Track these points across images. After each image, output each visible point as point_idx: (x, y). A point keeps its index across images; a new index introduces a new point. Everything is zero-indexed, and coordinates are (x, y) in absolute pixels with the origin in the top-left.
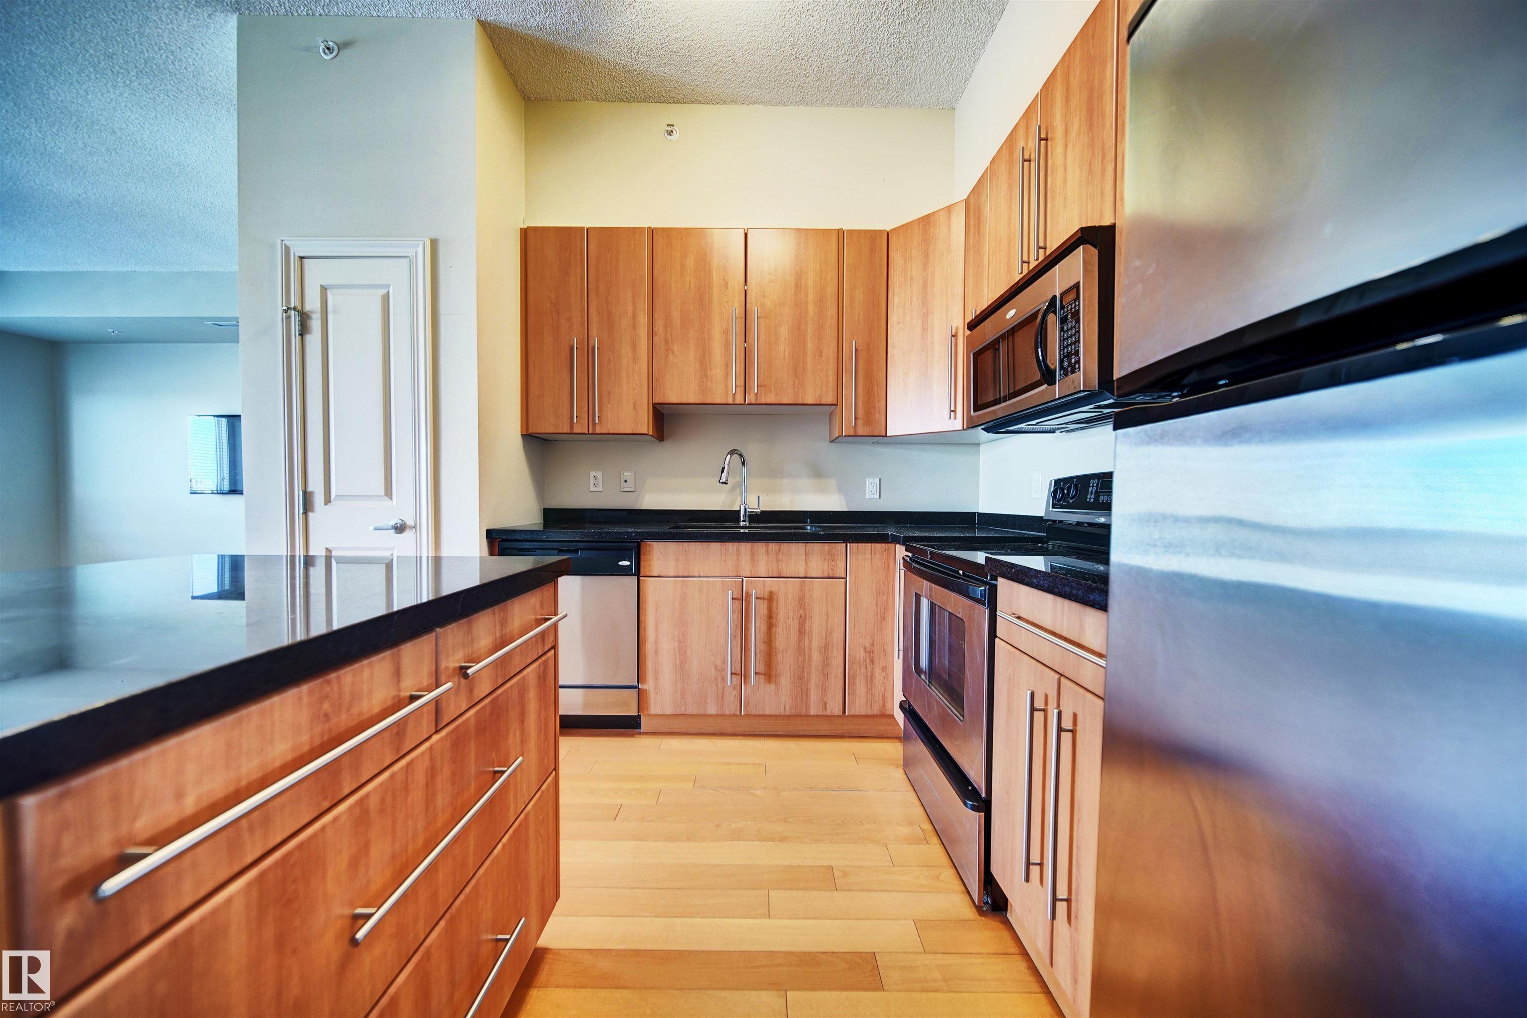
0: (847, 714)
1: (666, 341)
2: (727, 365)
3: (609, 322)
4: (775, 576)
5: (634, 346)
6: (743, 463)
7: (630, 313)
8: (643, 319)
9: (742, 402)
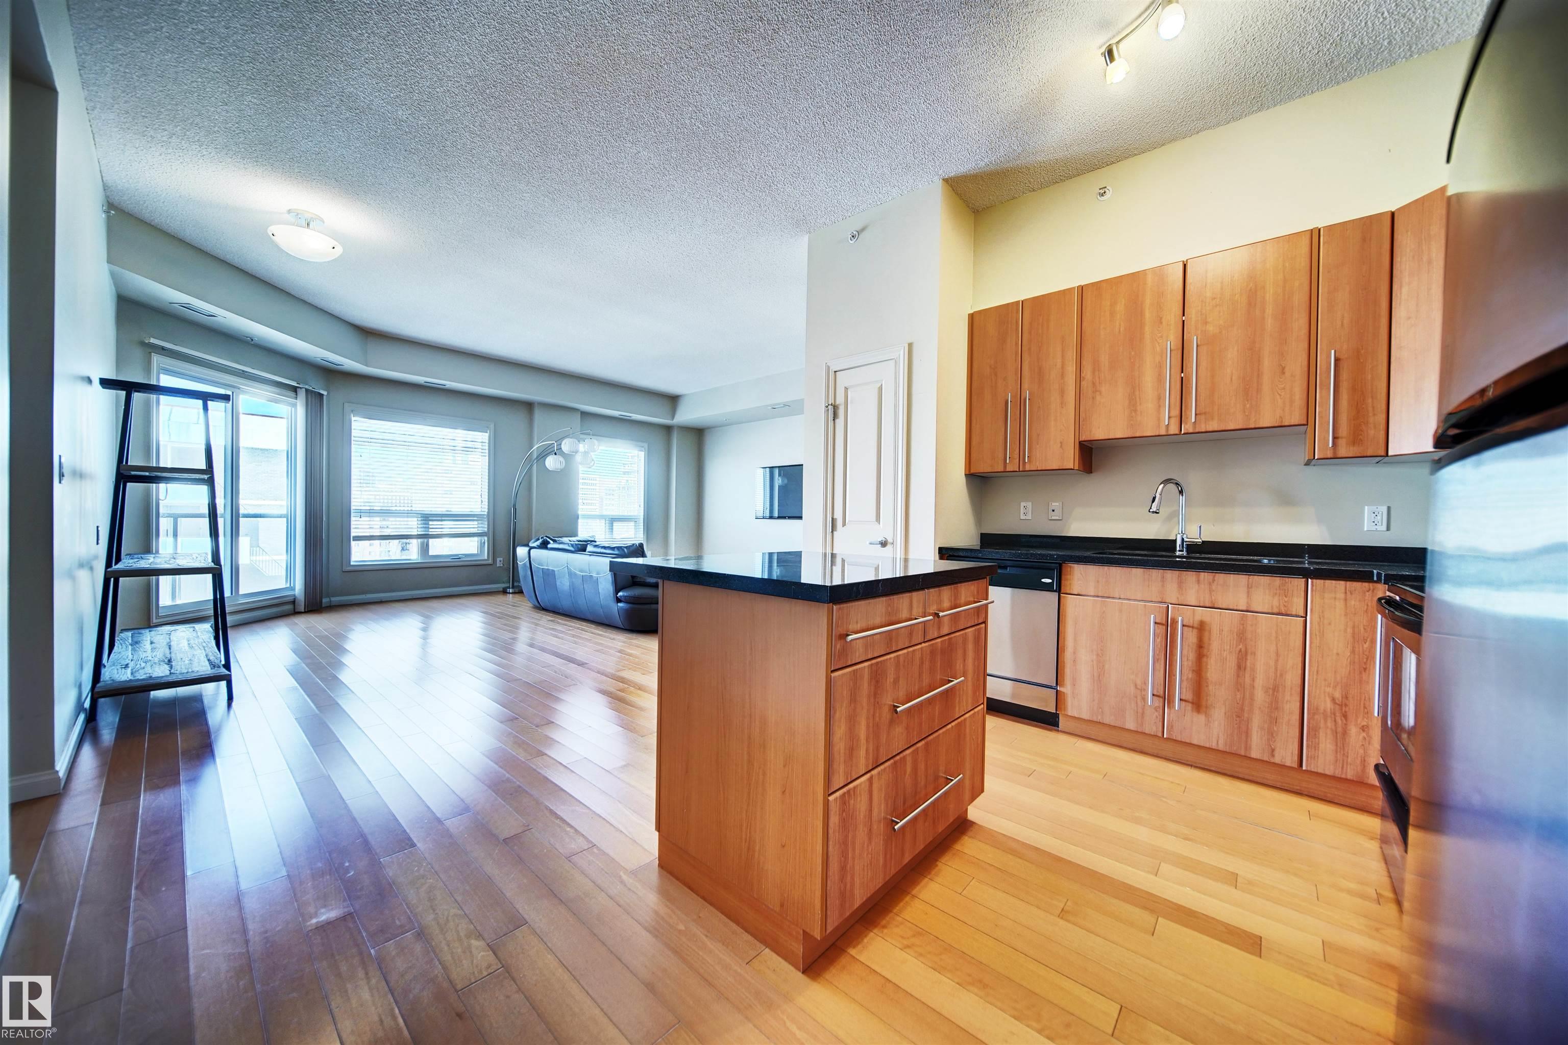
0: (1304, 768)
1: (1094, 384)
2: (1160, 398)
3: (1040, 375)
4: (1207, 605)
5: (1062, 392)
6: (1181, 492)
7: (1059, 365)
8: (1071, 369)
9: (1177, 432)
